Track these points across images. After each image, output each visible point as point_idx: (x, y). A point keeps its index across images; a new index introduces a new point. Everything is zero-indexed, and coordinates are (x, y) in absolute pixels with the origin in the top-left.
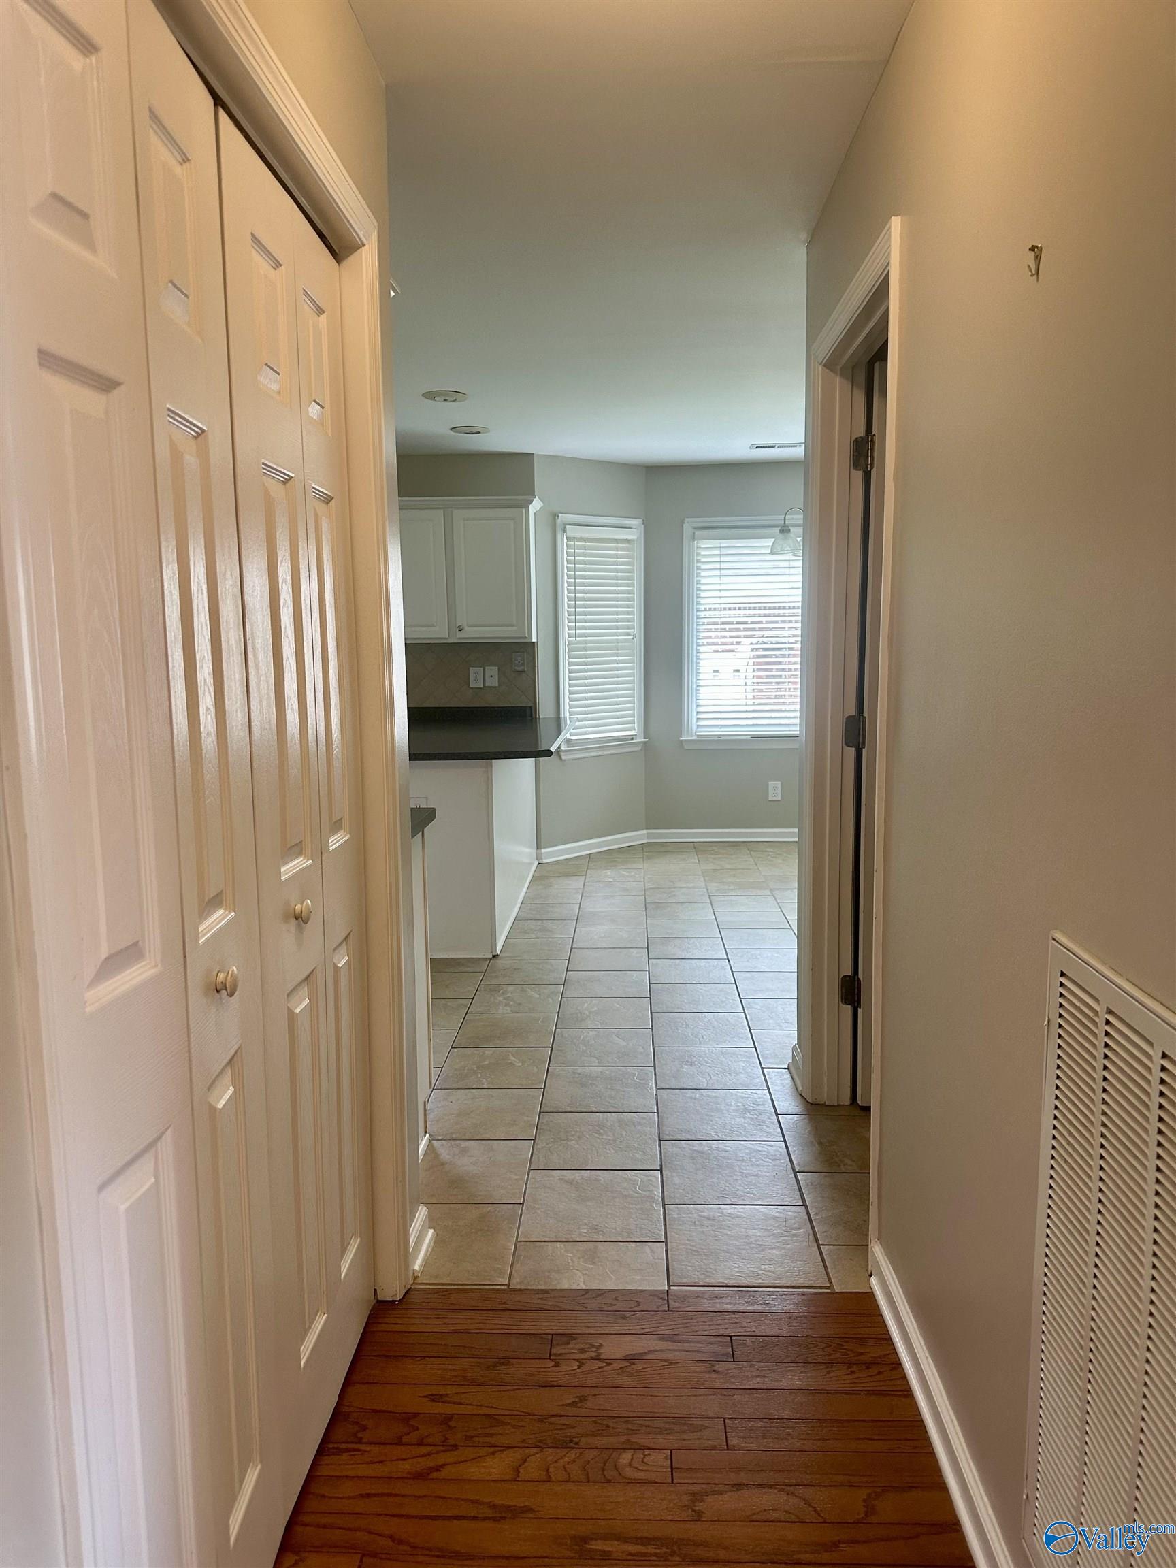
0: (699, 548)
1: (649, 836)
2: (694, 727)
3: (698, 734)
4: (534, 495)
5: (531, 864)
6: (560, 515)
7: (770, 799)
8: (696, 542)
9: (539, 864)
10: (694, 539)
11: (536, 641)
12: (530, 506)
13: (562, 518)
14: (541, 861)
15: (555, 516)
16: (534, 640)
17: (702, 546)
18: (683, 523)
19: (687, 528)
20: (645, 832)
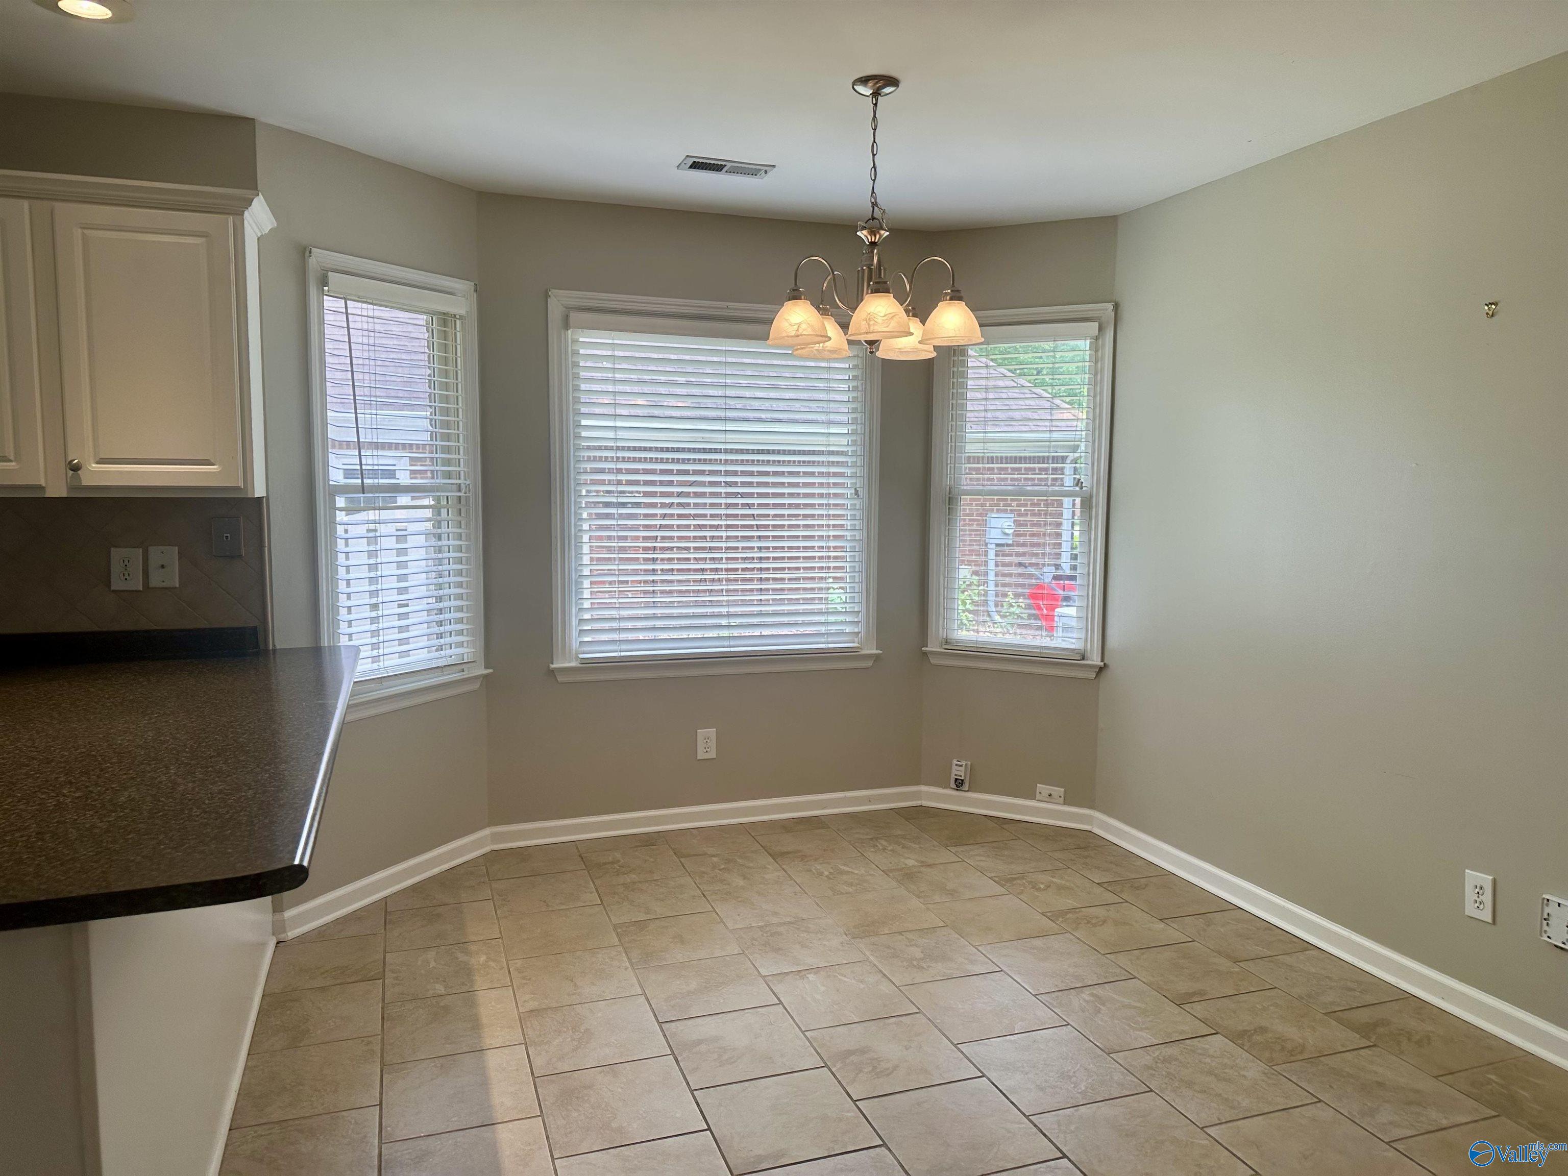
0: (575, 341)
1: (496, 838)
2: (575, 645)
3: (581, 656)
4: (255, 188)
5: (264, 945)
6: (314, 250)
7: (698, 758)
8: (569, 332)
9: (278, 943)
10: (566, 325)
11: (263, 494)
12: (246, 213)
13: (319, 258)
14: (282, 937)
15: (304, 252)
16: (259, 491)
17: (581, 340)
18: (546, 296)
19: (558, 302)
20: (487, 831)
